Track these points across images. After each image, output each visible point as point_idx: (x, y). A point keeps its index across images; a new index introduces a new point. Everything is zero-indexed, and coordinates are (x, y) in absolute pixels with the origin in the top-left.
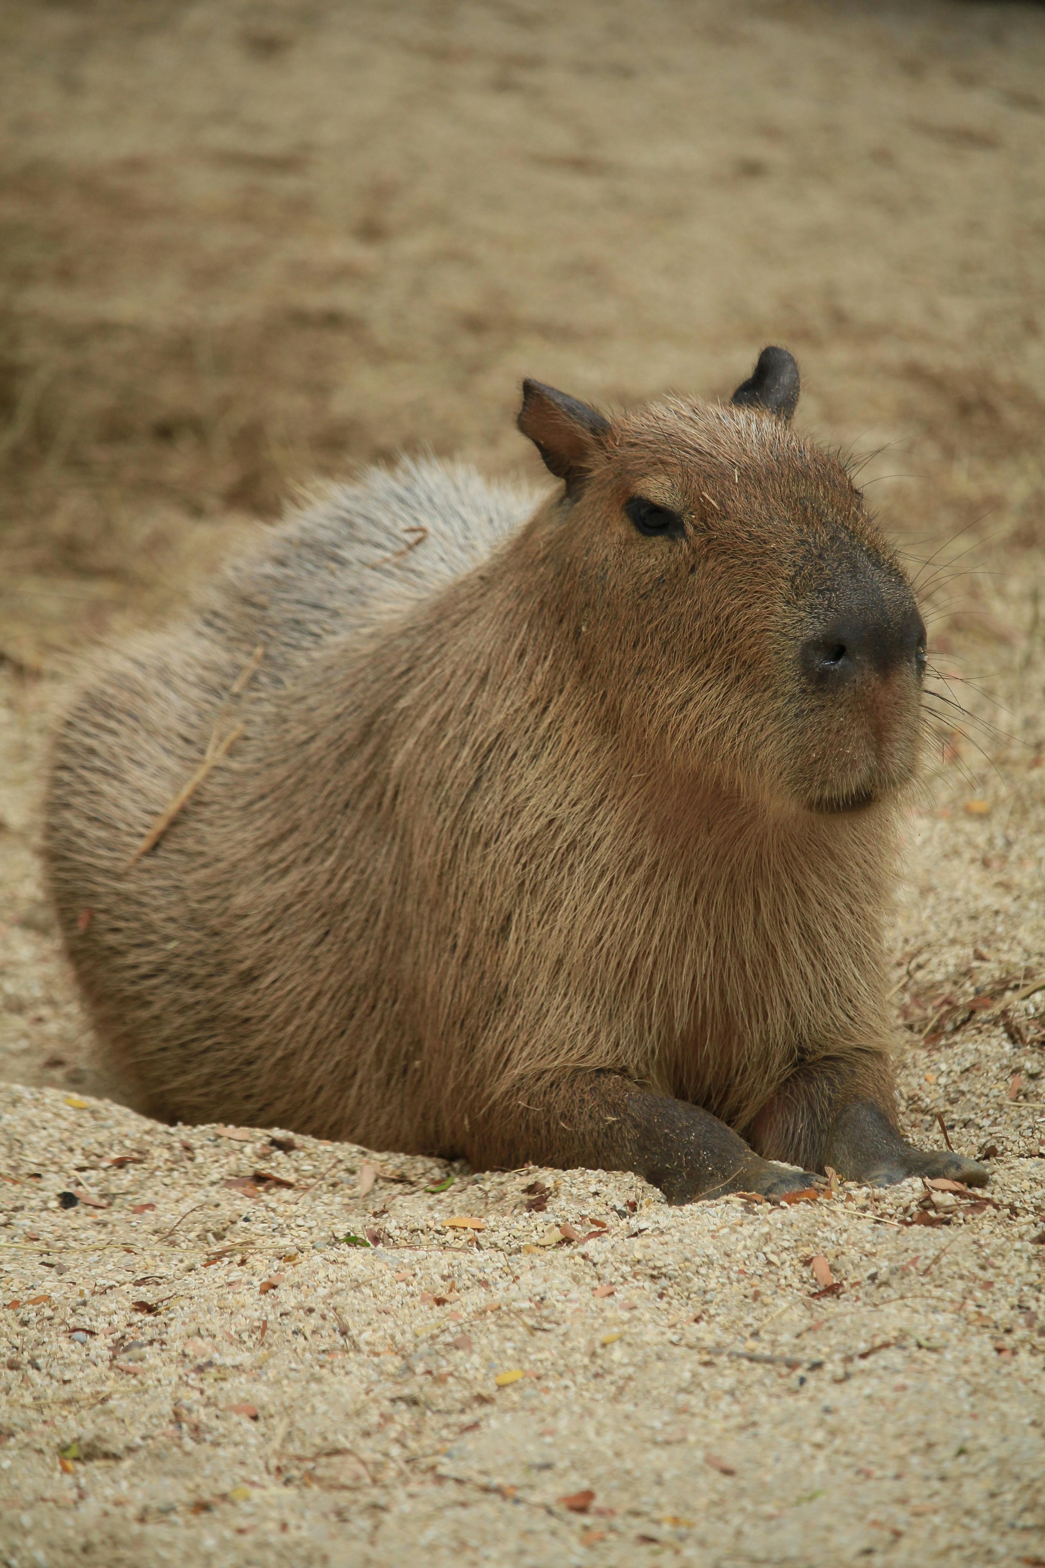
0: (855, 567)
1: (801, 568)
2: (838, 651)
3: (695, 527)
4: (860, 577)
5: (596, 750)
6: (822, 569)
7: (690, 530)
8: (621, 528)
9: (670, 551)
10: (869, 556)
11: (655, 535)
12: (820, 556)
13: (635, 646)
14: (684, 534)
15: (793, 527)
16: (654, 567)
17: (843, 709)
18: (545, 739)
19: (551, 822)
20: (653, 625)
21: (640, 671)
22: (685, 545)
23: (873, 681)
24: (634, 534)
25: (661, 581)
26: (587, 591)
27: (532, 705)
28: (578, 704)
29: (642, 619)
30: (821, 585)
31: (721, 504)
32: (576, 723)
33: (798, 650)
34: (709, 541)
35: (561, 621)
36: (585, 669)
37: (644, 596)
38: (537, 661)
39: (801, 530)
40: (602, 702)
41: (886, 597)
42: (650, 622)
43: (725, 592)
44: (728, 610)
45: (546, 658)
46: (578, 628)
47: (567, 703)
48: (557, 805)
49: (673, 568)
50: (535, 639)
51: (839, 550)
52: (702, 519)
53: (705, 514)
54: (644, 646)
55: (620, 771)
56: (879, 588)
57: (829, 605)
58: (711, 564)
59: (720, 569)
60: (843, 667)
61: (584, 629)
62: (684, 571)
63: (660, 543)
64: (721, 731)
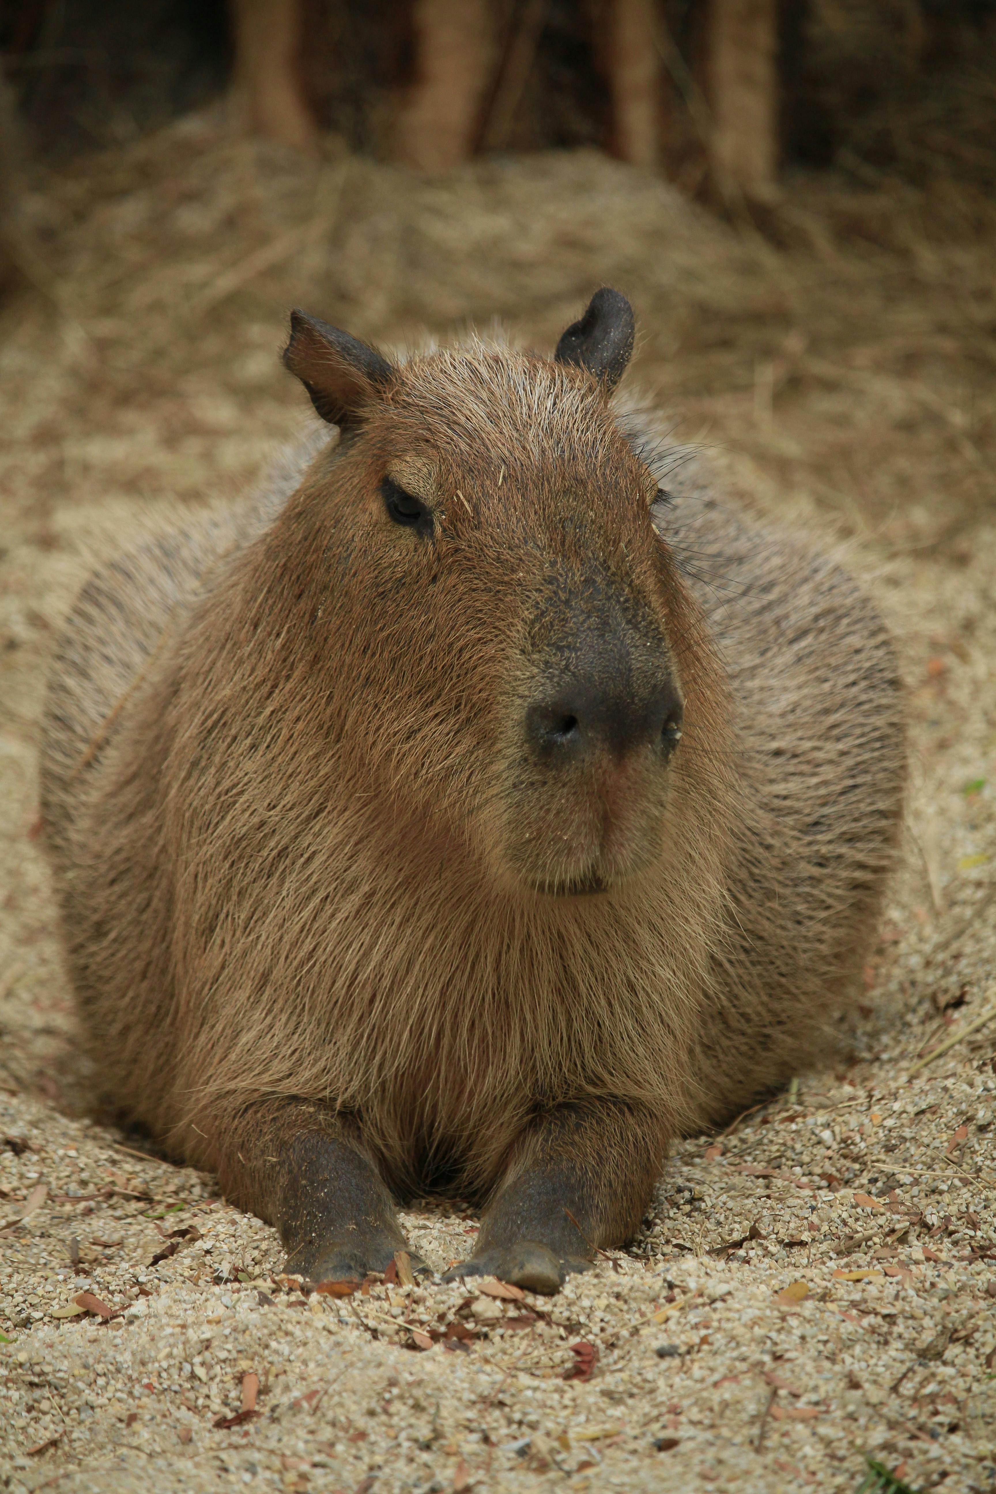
0: (606, 623)
1: (543, 614)
2: (568, 723)
3: (444, 530)
4: (608, 637)
5: (316, 756)
6: (565, 620)
7: (438, 530)
8: (375, 507)
9: (416, 550)
10: (626, 609)
11: (404, 524)
12: (567, 602)
13: (364, 652)
14: (432, 535)
15: (548, 556)
16: (397, 563)
17: (565, 790)
18: (265, 729)
19: (262, 824)
20: (385, 633)
21: (368, 681)
22: (430, 548)
23: (604, 763)
24: (384, 518)
25: (400, 583)
26: (327, 570)
27: (258, 686)
28: (304, 697)
29: (376, 623)
30: (561, 639)
31: (476, 508)
32: (298, 719)
33: (524, 712)
34: (457, 550)
35: (300, 596)
36: (316, 659)
37: (382, 595)
38: (270, 634)
39: (553, 564)
40: (328, 703)
41: (636, 665)
42: (382, 629)
43: (462, 619)
44: (461, 643)
45: (278, 635)
46: (315, 610)
47: (292, 693)
48: (271, 807)
49: (415, 571)
50: (271, 608)
51: (591, 597)
52: (452, 523)
53: (456, 517)
54: (374, 654)
55: (342, 784)
56: (628, 654)
57: (567, 667)
58: (453, 579)
59: (461, 588)
60: (572, 741)
61: (320, 614)
62: (425, 579)
63: (406, 536)
64: (449, 773)
